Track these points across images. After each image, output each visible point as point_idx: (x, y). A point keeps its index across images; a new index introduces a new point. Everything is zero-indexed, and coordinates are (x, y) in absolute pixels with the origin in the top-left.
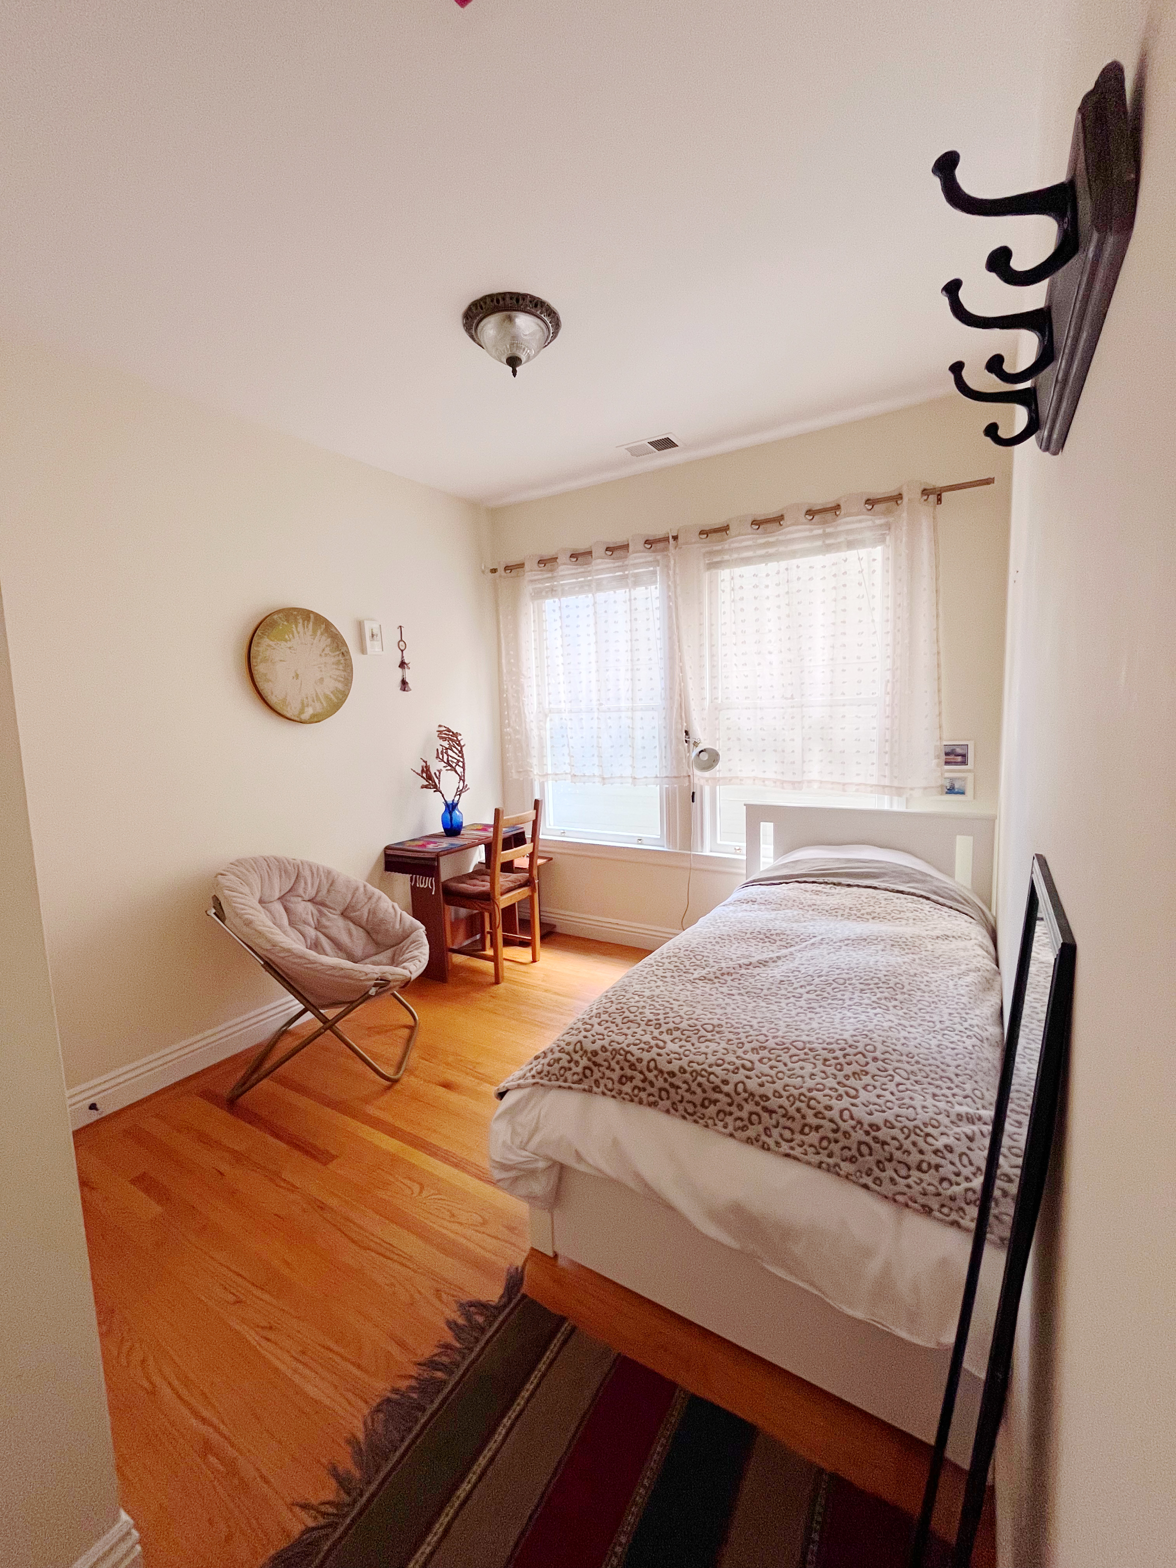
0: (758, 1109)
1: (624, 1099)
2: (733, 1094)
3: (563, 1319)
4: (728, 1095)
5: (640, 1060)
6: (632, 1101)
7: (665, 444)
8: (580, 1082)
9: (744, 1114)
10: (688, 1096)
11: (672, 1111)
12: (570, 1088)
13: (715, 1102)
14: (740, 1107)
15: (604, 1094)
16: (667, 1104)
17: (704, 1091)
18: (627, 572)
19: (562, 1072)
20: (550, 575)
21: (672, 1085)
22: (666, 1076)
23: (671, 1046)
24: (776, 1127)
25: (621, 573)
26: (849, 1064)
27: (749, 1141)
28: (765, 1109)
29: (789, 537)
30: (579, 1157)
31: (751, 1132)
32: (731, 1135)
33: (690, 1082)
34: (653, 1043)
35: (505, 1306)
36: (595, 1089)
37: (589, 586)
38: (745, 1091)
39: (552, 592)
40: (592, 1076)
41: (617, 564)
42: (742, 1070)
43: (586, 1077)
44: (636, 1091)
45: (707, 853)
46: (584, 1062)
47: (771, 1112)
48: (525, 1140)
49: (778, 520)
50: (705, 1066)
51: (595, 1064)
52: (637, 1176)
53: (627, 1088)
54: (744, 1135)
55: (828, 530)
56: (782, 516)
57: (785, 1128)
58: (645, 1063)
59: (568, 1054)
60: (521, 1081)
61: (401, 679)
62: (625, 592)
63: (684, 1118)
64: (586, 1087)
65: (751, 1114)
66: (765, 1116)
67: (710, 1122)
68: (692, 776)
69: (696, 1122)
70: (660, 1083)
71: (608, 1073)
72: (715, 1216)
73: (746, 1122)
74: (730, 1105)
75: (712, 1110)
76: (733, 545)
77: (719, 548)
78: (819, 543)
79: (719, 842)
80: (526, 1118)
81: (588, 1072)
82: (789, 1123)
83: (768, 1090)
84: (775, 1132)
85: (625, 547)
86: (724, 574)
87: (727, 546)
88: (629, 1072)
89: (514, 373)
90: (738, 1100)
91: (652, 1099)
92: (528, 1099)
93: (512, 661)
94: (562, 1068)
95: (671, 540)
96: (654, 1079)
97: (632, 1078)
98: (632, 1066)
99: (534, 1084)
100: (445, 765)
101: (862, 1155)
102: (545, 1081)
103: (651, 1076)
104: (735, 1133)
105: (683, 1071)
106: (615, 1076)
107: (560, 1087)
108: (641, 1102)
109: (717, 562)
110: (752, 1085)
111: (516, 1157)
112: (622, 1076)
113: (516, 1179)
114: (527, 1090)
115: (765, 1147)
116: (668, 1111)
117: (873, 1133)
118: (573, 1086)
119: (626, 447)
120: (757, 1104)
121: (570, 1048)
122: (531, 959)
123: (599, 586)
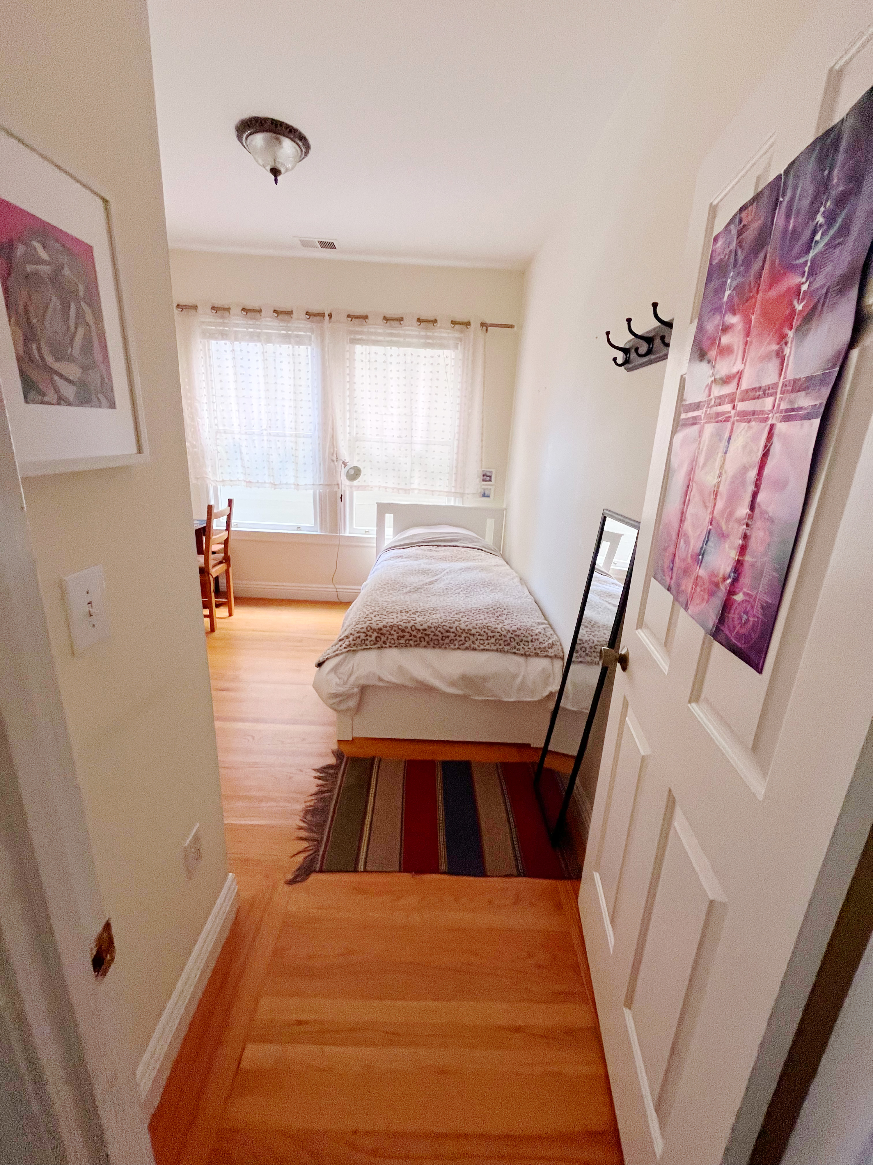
0: (468, 635)
1: (402, 646)
2: (456, 632)
3: (373, 759)
4: (453, 632)
5: (406, 627)
6: (406, 646)
7: (330, 245)
8: (375, 644)
9: (463, 638)
10: (435, 638)
11: (427, 645)
12: (370, 648)
13: (448, 637)
14: (460, 636)
15: (390, 647)
16: (424, 643)
17: (442, 633)
18: (290, 332)
19: (363, 642)
20: (221, 321)
21: (426, 634)
22: (422, 631)
23: (418, 619)
24: (477, 640)
25: (285, 332)
26: (497, 612)
27: (467, 649)
28: (470, 634)
29: (407, 332)
30: (380, 679)
31: (467, 644)
32: (458, 648)
33: (434, 631)
34: (409, 619)
35: (341, 763)
36: (384, 646)
37: (258, 336)
38: (461, 629)
39: (224, 335)
40: (381, 640)
41: (281, 324)
42: (456, 622)
43: (378, 641)
44: (407, 641)
45: (347, 534)
46: (375, 634)
47: (474, 635)
48: (346, 680)
49: (400, 320)
50: (439, 623)
51: (381, 634)
52: (413, 679)
53: (402, 641)
54: (464, 647)
55: (429, 334)
56: (402, 318)
57: (481, 639)
58: (409, 628)
59: (364, 633)
60: (337, 652)
62: (289, 347)
63: (433, 647)
64: (379, 646)
65: (465, 638)
66: (471, 637)
67: (447, 646)
68: (340, 485)
69: (440, 647)
70: (420, 635)
71: (390, 637)
72: (453, 684)
73: (464, 641)
74: (455, 636)
75: (447, 641)
76: (370, 330)
77: (360, 329)
78: (422, 341)
79: (354, 527)
80: (345, 670)
81: (378, 639)
82: (482, 638)
83: (470, 627)
84: (477, 643)
85: (290, 313)
86: (359, 348)
87: (365, 330)
88: (401, 634)
89: (276, 181)
90: (458, 634)
91: (416, 643)
92: (344, 659)
93: (187, 387)
94: (362, 640)
95: (327, 317)
96: (416, 634)
97: (403, 637)
98: (403, 631)
99: (348, 651)
101: (512, 642)
102: (354, 648)
103: (414, 633)
104: (460, 647)
105: (430, 627)
106: (395, 637)
107: (364, 649)
108: (411, 646)
109: (360, 340)
110: (463, 626)
111: (341, 690)
112: (398, 637)
113: (340, 702)
114: (344, 655)
115: (474, 649)
116: (425, 647)
117: (514, 633)
118: (372, 647)
119: (301, 239)
120: (467, 633)
121: (364, 630)
122: (228, 614)
123: (269, 339)
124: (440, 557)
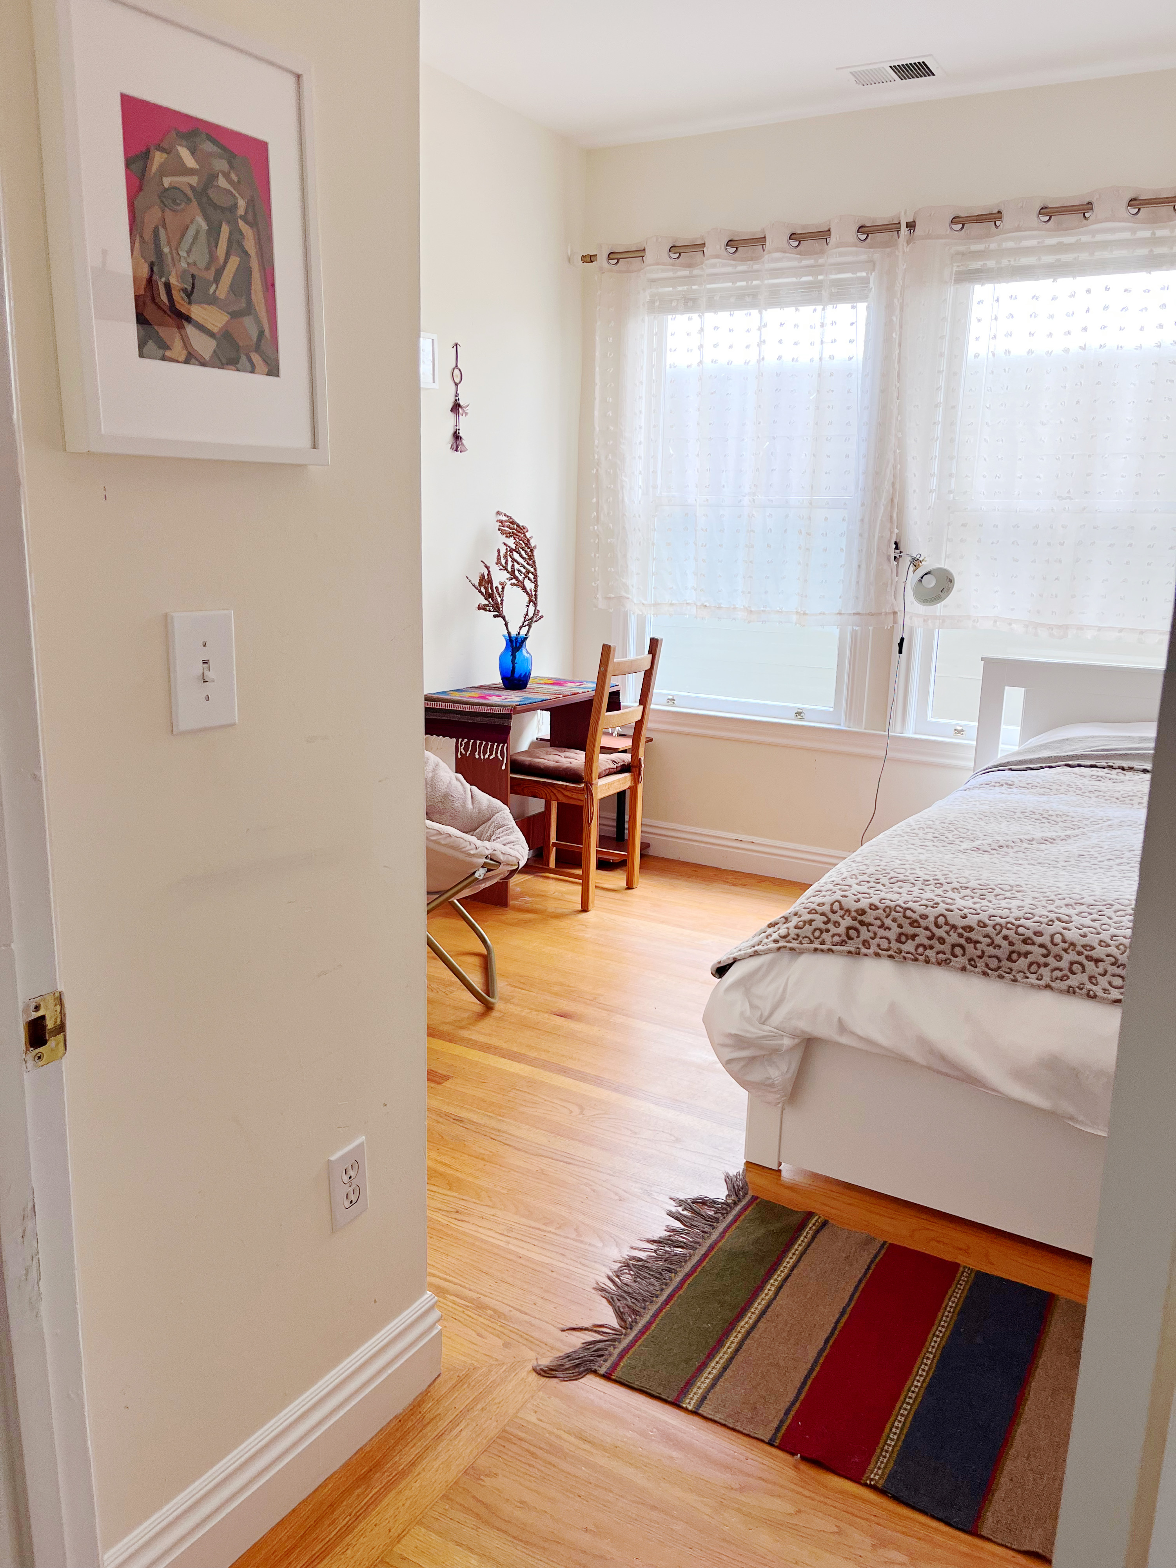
0: (1081, 959)
1: (905, 958)
2: (1049, 945)
3: (810, 1215)
4: (1042, 946)
5: (924, 917)
6: (916, 960)
7: (918, 71)
8: (843, 943)
9: (1064, 964)
10: (991, 950)
11: (969, 967)
12: (830, 951)
13: (1026, 954)
14: (1059, 958)
15: (877, 955)
16: (962, 961)
17: (1011, 944)
18: (820, 277)
19: (817, 934)
20: (686, 273)
21: (969, 940)
22: (961, 931)
23: (960, 903)
24: (1104, 975)
25: (810, 278)
27: (1071, 991)
28: (1089, 958)
29: (1099, 237)
30: (842, 1028)
31: (1073, 981)
32: (1048, 987)
33: (993, 936)
34: (938, 899)
35: (735, 1203)
36: (864, 950)
37: (754, 295)
38: (1064, 941)
39: (690, 304)
40: (858, 937)
41: (805, 262)
42: (1057, 922)
43: (851, 938)
44: (921, 950)
45: (909, 734)
46: (847, 922)
47: (1097, 961)
48: (766, 1014)
49: (1084, 209)
50: (1011, 920)
51: (862, 923)
52: (923, 1042)
53: (909, 946)
54: (1063, 985)
55: (1160, 233)
56: (1090, 203)
57: (1114, 975)
58: (931, 919)
59: (823, 914)
60: (760, 948)
61: (452, 431)
62: (815, 310)
63: (985, 974)
64: (853, 949)
65: (1073, 963)
66: (1089, 965)
67: (1019, 976)
69: (1001, 977)
70: (954, 938)
71: (881, 932)
72: (1020, 1075)
73: (1066, 972)
74: (1045, 956)
75: (1023, 963)
76: (1005, 245)
77: (980, 247)
78: (1143, 251)
79: (929, 719)
80: (767, 990)
81: (853, 933)
82: (1119, 971)
83: (1093, 940)
84: (1103, 982)
85: (824, 235)
86: (981, 291)
87: (993, 246)
88: (911, 930)
90: (1055, 950)
91: (941, 956)
92: (771, 965)
93: (610, 413)
94: (815, 930)
95: (904, 229)
96: (945, 935)
97: (914, 937)
98: (914, 923)
99: (779, 949)
100: (509, 576)
102: (794, 944)
103: (940, 933)
104: (1053, 984)
105: (982, 924)
106: (892, 935)
107: (816, 950)
108: (927, 961)
109: (977, 271)
110: (1070, 935)
111: (754, 1031)
112: (901, 934)
113: (752, 1059)
114: (769, 957)
115: (1091, 996)
116: (964, 969)
118: (834, 948)
119: (850, 71)
120: (1079, 953)
121: (826, 908)
123: (775, 299)
124: (1117, 795)
